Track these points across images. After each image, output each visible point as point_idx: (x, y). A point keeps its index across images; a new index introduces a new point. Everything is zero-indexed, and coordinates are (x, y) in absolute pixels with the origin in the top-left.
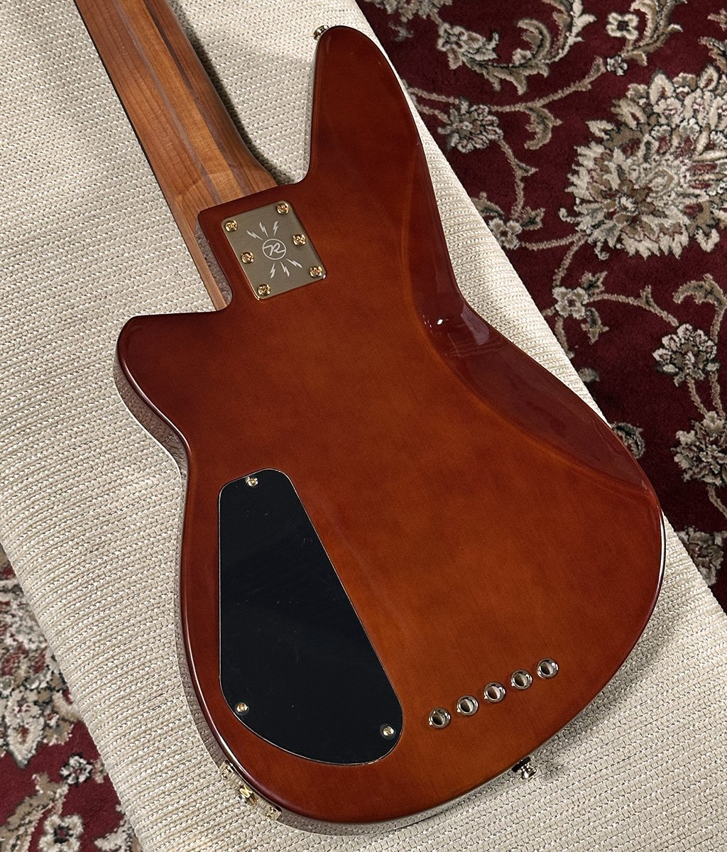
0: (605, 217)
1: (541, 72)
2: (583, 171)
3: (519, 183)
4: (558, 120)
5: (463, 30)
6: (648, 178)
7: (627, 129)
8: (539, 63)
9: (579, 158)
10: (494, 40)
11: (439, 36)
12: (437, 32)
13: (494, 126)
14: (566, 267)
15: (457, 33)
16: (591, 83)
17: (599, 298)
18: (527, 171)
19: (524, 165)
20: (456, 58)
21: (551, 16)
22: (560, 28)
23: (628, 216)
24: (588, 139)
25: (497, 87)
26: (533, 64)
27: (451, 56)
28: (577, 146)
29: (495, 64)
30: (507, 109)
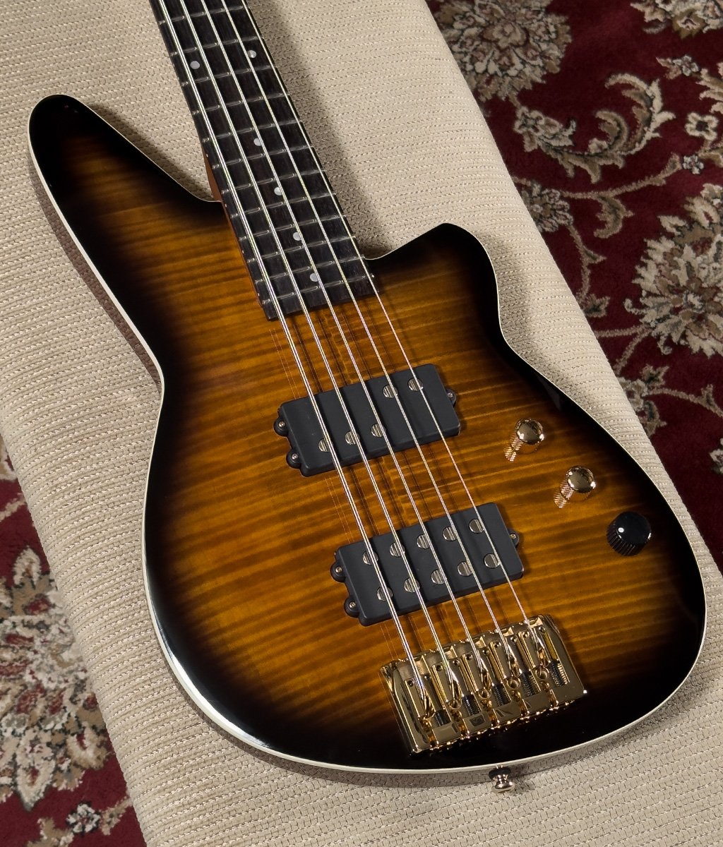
0: (670, 312)
1: (616, 163)
2: (651, 264)
3: (586, 269)
4: (629, 212)
5: (540, 115)
6: (717, 277)
7: (699, 227)
8: (614, 153)
9: (649, 251)
10: (571, 127)
11: (516, 119)
12: (514, 114)
13: (564, 211)
14: (627, 357)
15: (534, 117)
16: (666, 179)
17: (659, 392)
18: (594, 259)
19: (592, 252)
20: (532, 141)
21: (630, 110)
22: (639, 122)
23: (695, 313)
24: (658, 233)
25: (571, 173)
26: (609, 155)
27: (527, 139)
28: (648, 239)
29: (571, 151)
30: (579, 196)
